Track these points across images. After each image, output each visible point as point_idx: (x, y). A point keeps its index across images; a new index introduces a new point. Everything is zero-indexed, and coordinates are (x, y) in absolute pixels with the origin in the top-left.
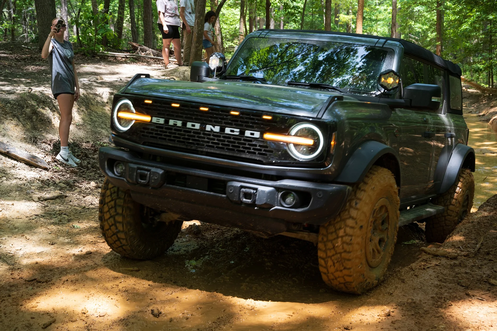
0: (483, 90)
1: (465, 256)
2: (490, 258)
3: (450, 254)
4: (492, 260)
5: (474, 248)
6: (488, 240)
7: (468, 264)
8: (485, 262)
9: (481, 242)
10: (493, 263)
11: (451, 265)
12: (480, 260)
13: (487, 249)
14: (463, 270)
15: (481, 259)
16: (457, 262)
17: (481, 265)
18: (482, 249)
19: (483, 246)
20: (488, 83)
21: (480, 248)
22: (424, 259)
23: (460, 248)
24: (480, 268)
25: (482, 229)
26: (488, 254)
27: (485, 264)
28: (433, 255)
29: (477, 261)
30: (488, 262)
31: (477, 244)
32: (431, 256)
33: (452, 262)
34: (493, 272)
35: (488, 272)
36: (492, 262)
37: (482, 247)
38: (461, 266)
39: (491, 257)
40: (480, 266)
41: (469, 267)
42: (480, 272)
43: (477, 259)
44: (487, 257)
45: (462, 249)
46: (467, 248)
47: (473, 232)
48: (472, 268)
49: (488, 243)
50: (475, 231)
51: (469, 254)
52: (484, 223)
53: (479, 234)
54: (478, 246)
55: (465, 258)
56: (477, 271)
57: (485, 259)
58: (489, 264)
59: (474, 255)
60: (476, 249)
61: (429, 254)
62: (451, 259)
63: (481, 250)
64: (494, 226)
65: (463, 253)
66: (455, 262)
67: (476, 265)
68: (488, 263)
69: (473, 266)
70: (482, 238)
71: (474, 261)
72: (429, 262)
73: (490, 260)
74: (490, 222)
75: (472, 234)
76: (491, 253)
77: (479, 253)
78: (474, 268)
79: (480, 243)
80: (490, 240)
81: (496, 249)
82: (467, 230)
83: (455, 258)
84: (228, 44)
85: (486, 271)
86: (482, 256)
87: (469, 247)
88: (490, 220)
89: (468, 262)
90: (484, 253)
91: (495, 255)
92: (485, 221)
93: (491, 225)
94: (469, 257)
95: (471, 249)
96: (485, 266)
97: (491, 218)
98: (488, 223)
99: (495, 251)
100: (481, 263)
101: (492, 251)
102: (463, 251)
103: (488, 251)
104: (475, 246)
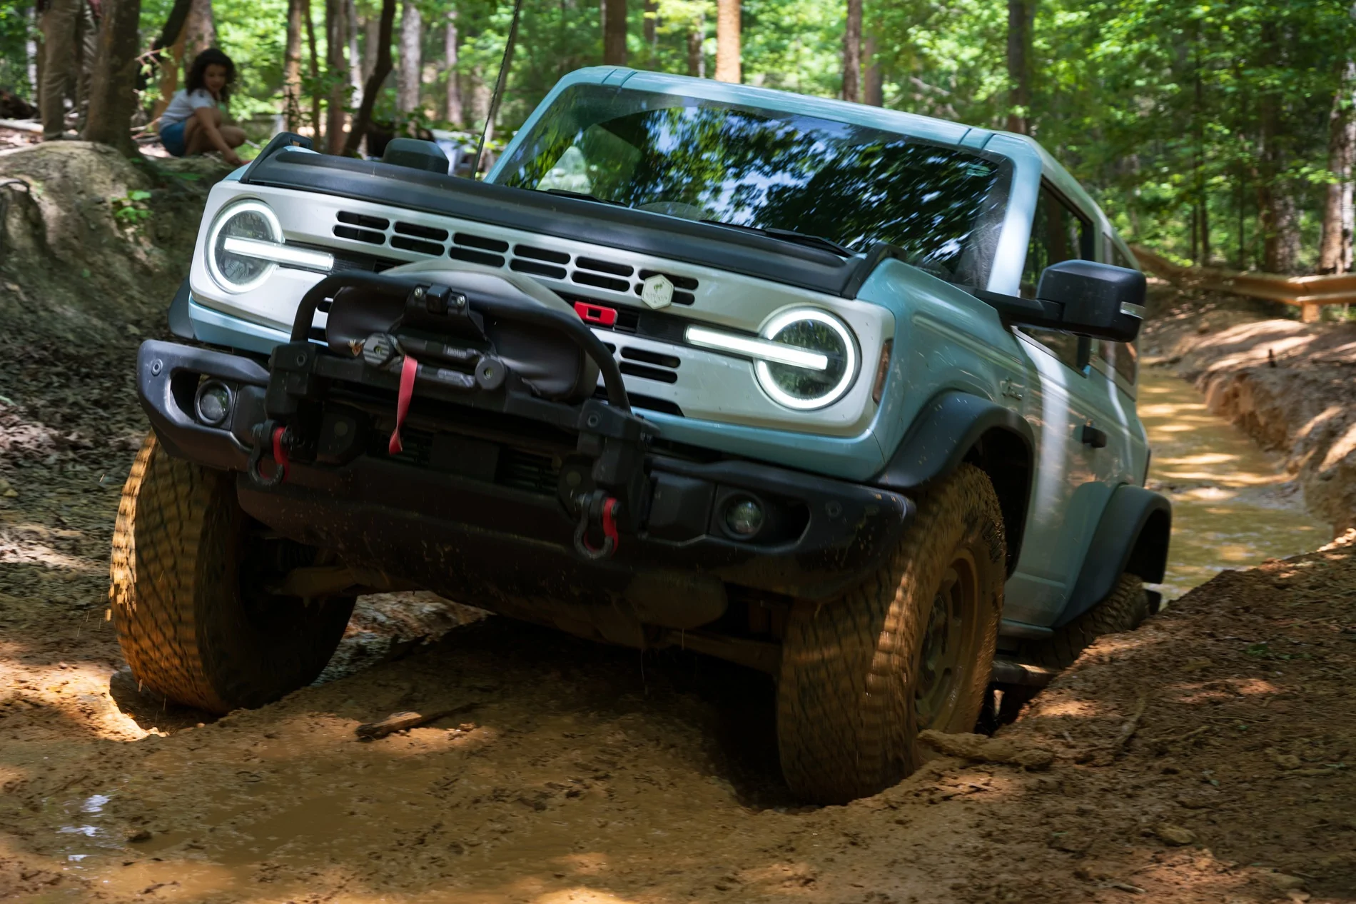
1: (1079, 761)
2: (1165, 765)
3: (1026, 753)
4: (1174, 772)
5: (1112, 737)
6: (1161, 709)
8: (1151, 777)
9: (1138, 715)
10: (1176, 781)
11: (1029, 789)
12: (1133, 772)
13: (1156, 737)
14: (1070, 804)
15: (1137, 769)
16: (1048, 779)
17: (1136, 787)
18: (1141, 738)
19: (1142, 727)
21: (1133, 736)
22: (933, 772)
23: (1063, 737)
24: (1130, 796)
25: (1143, 680)
26: (1161, 753)
27: (1151, 785)
28: (964, 757)
29: (1121, 777)
30: (1161, 777)
31: (1122, 722)
32: (958, 762)
33: (1033, 780)
34: (1173, 807)
35: (1158, 808)
36: (1174, 777)
37: (1141, 732)
38: (1063, 792)
39: (1170, 761)
40: (1129, 791)
41: (1092, 794)
42: (1131, 810)
43: (1123, 770)
44: (1157, 764)
45: (1070, 739)
46: (1086, 735)
47: (1111, 686)
48: (1103, 796)
49: (1162, 720)
50: (1119, 682)
51: (1094, 753)
52: (1152, 661)
53: (1133, 692)
54: (1125, 727)
55: (1081, 767)
56: (1120, 804)
57: (1149, 768)
58: (1163, 784)
59: (1110, 758)
60: (1120, 739)
61: (951, 754)
62: (1028, 769)
63: (1138, 743)
64: (1187, 669)
65: (1071, 753)
66: (1043, 778)
67: (1119, 787)
68: (1159, 782)
69: (1105, 790)
70: (1142, 703)
71: (1111, 774)
72: (952, 781)
73: (1168, 771)
74: (1172, 658)
75: (1107, 694)
76: (1170, 748)
77: (1128, 751)
78: (1110, 796)
79: (1133, 719)
80: (1171, 713)
81: (1188, 738)
82: (1090, 684)
83: (1043, 766)
84: (250, 108)
85: (1153, 804)
86: (1138, 761)
87: (1094, 733)
88: (1173, 651)
89: (1091, 779)
90: (1146, 749)
91: (1186, 755)
92: (1157, 655)
93: (1177, 665)
94: (1095, 766)
95: (1102, 741)
96: (1148, 790)
97: (1177, 646)
98: (1165, 660)
99: (1184, 743)
100: (1134, 782)
101: (1173, 742)
102: (1073, 747)
103: (1161, 742)
104: (1116, 729)
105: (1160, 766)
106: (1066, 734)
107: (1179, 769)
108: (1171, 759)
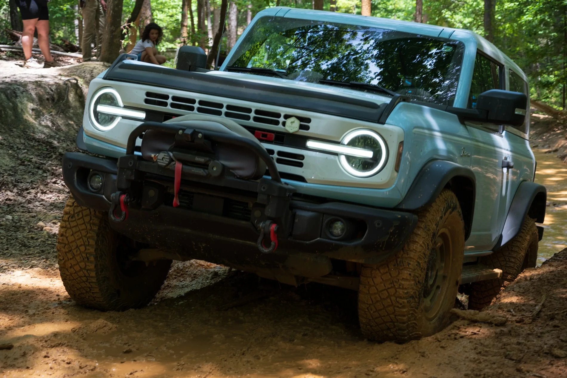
0: (555, 114)
1: (517, 322)
2: (554, 324)
3: (495, 318)
4: (558, 327)
5: (531, 312)
6: (552, 300)
7: (521, 332)
8: (548, 329)
9: (542, 302)
10: (559, 331)
11: (496, 334)
12: (541, 326)
13: (550, 311)
14: (514, 340)
16: (505, 329)
17: (541, 333)
18: (544, 312)
19: (544, 307)
20: (562, 104)
21: (540, 311)
22: (456, 326)
23: (510, 312)
24: (539, 337)
25: (544, 287)
26: (552, 318)
27: (548, 332)
28: (469, 320)
29: (536, 328)
30: (552, 329)
31: (536, 306)
32: (466, 322)
33: (498, 330)
34: (558, 342)
35: (552, 342)
36: (558, 329)
37: (544, 310)
38: (511, 335)
39: (556, 322)
40: (539, 334)
41: (523, 336)
42: (540, 342)
43: (536, 326)
44: (551, 323)
45: (513, 313)
46: (520, 311)
47: (531, 290)
48: (528, 337)
49: (553, 305)
50: (534, 288)
51: (524, 319)
52: (548, 279)
53: (540, 293)
54: (537, 307)
55: (518, 324)
56: (535, 340)
57: (547, 325)
58: (553, 332)
59: (531, 320)
60: (535, 313)
61: (464, 319)
62: (496, 325)
63: (542, 314)
64: (563, 283)
65: (514, 319)
66: (503, 329)
67: (535, 333)
68: (551, 331)
69: (529, 334)
70: (544, 297)
71: (531, 327)
72: (464, 330)
73: (555, 326)
74: (556, 278)
75: (529, 293)
76: (556, 316)
77: (538, 318)
78: (531, 337)
79: (541, 304)
80: (556, 301)
81: (564, 312)
82: (522, 289)
83: (503, 324)
85: (549, 340)
86: (542, 322)
87: (524, 310)
88: (557, 275)
89: (522, 329)
90: (546, 317)
91: (563, 319)
92: (550, 277)
93: (558, 281)
94: (524, 324)
95: (527, 313)
96: (547, 334)
97: (559, 273)
98: (554, 279)
99: (562, 314)
100: (541, 331)
101: (558, 314)
102: (515, 316)
103: (553, 314)
104: (533, 308)
105: (552, 324)
106: (512, 310)
107: (560, 325)
108: (556, 321)
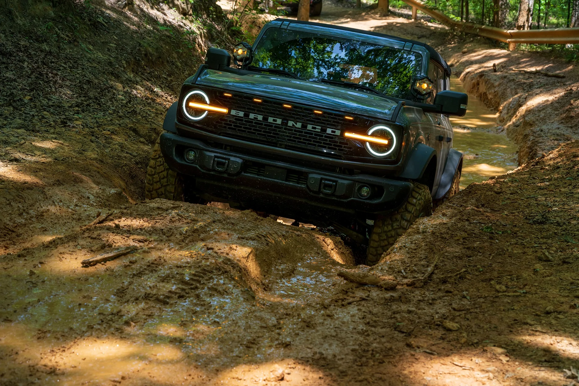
0: (453, 25)
1: (408, 285)
2: (447, 289)
3: (385, 282)
4: (451, 292)
5: (423, 273)
6: (445, 260)
7: (412, 298)
8: (440, 294)
9: (435, 263)
10: (451, 296)
11: (386, 299)
12: (432, 291)
13: (443, 274)
14: (404, 307)
15: (434, 289)
16: (395, 295)
17: (433, 299)
18: (436, 274)
19: (437, 269)
20: (460, 14)
21: (433, 273)
22: (344, 290)
23: (402, 272)
24: (431, 304)
25: (437, 243)
26: (444, 282)
27: (440, 298)
28: (357, 283)
29: (427, 293)
30: (444, 294)
31: (428, 266)
32: (355, 285)
33: (388, 295)
34: (450, 311)
35: (443, 311)
36: (450, 294)
37: (436, 271)
38: (401, 301)
39: (449, 286)
40: (430, 301)
41: (414, 302)
42: (431, 311)
43: (428, 290)
44: (443, 287)
45: (405, 274)
46: (412, 272)
47: (423, 247)
48: (419, 303)
49: (445, 265)
50: (426, 245)
51: (415, 282)
52: (441, 233)
53: (433, 251)
54: (429, 269)
55: (409, 288)
56: (426, 308)
57: (440, 290)
58: (445, 298)
59: (422, 284)
60: (427, 274)
61: (352, 281)
62: (386, 289)
63: (435, 277)
64: (456, 238)
65: (405, 281)
66: (392, 294)
67: (426, 299)
68: (443, 296)
69: (420, 301)
70: (436, 257)
71: (422, 292)
72: (351, 295)
73: (447, 292)
74: (450, 232)
75: (421, 251)
76: (449, 280)
77: (431, 280)
78: (422, 303)
79: (433, 265)
80: (449, 261)
81: (457, 275)
82: (414, 245)
83: (392, 288)
85: (441, 308)
86: (434, 286)
87: (416, 271)
88: (451, 228)
89: (413, 294)
90: (438, 280)
91: (456, 283)
92: (443, 231)
93: (452, 236)
94: (415, 287)
95: (419, 275)
96: (439, 301)
97: (452, 226)
98: (448, 233)
99: (455, 277)
100: (433, 296)
101: (451, 277)
102: (406, 278)
103: (445, 277)
104: (425, 269)
105: (444, 289)
106: (403, 271)
107: (452, 290)
108: (449, 285)
